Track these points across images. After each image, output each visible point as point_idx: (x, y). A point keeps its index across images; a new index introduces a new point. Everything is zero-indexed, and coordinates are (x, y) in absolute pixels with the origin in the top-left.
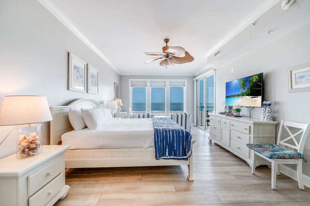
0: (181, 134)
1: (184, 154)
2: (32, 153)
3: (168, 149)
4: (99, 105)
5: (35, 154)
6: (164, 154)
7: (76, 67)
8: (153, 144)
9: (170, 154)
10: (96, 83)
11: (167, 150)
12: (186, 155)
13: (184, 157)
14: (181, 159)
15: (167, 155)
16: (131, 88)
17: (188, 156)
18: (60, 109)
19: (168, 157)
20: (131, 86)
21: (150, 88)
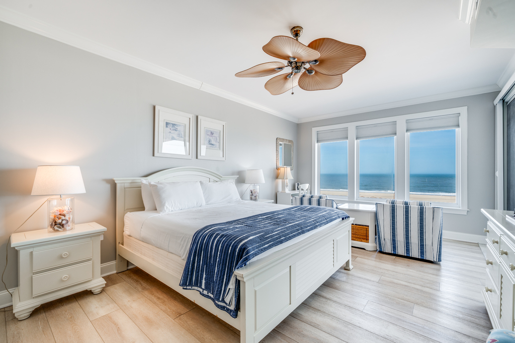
0: (231, 247)
2: (58, 229)
3: (206, 274)
4: (221, 177)
5: (59, 229)
6: (198, 282)
7: (169, 123)
9: (208, 287)
10: (219, 142)
11: (204, 276)
15: (203, 286)
16: (317, 146)
18: (130, 181)
19: (205, 292)
20: (318, 141)
21: (356, 141)
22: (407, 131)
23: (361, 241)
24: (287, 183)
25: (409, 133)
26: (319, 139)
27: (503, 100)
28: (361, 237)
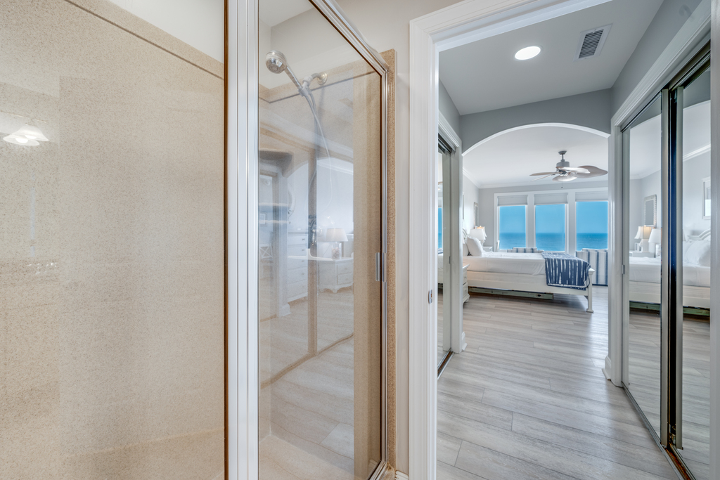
1: (581, 283)
6: (556, 282)
8: (544, 272)
9: (564, 282)
11: (560, 277)
12: (583, 285)
13: (581, 287)
14: (577, 288)
15: (560, 282)
16: (498, 208)
17: (586, 286)
19: (562, 285)
20: (498, 205)
21: (534, 206)
26: (500, 203)
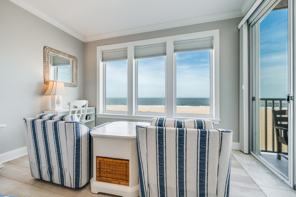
20: (103, 60)
21: (134, 61)
22: (175, 51)
23: (119, 184)
24: (58, 100)
25: (176, 54)
26: (104, 58)
27: (248, 21)
28: (119, 177)
